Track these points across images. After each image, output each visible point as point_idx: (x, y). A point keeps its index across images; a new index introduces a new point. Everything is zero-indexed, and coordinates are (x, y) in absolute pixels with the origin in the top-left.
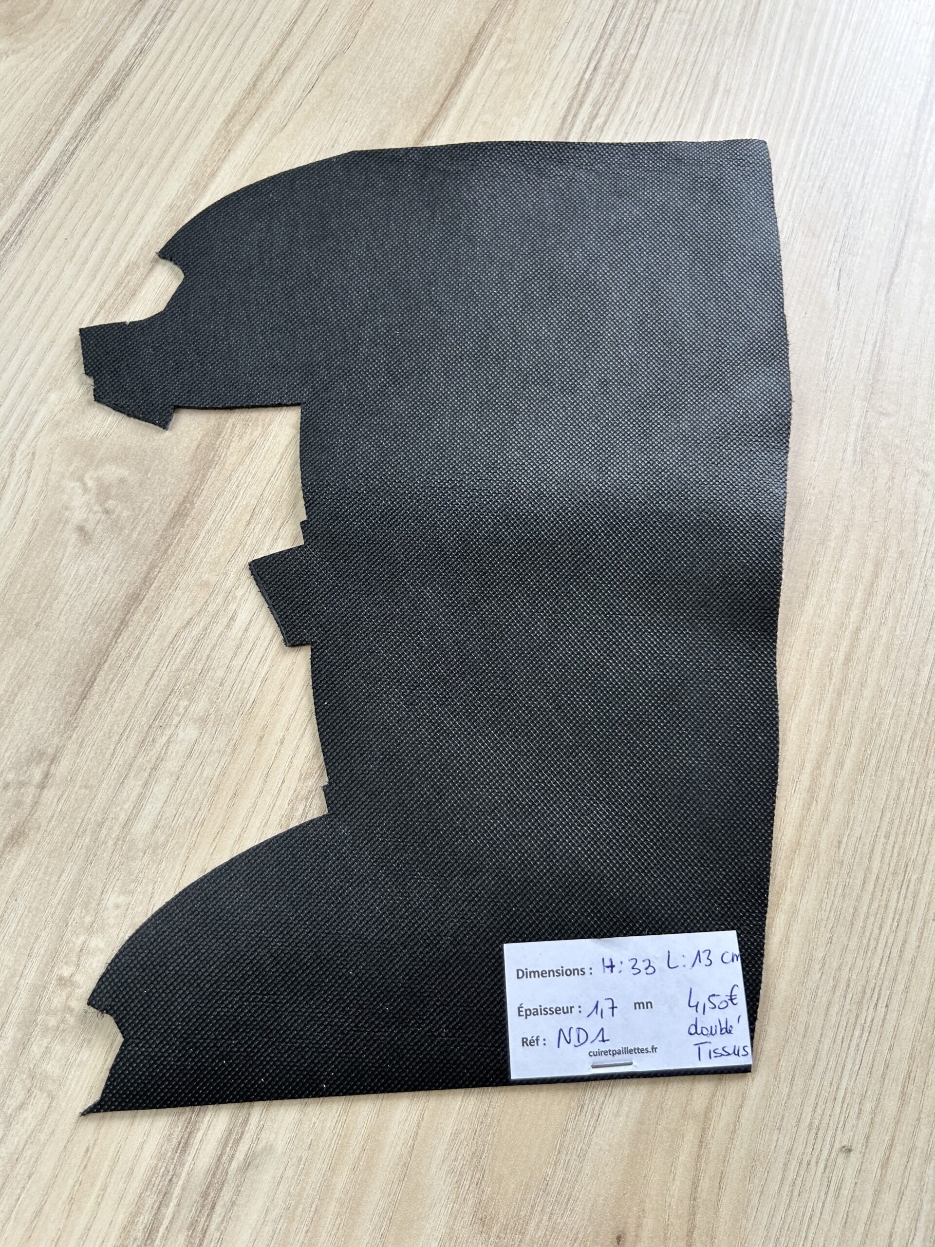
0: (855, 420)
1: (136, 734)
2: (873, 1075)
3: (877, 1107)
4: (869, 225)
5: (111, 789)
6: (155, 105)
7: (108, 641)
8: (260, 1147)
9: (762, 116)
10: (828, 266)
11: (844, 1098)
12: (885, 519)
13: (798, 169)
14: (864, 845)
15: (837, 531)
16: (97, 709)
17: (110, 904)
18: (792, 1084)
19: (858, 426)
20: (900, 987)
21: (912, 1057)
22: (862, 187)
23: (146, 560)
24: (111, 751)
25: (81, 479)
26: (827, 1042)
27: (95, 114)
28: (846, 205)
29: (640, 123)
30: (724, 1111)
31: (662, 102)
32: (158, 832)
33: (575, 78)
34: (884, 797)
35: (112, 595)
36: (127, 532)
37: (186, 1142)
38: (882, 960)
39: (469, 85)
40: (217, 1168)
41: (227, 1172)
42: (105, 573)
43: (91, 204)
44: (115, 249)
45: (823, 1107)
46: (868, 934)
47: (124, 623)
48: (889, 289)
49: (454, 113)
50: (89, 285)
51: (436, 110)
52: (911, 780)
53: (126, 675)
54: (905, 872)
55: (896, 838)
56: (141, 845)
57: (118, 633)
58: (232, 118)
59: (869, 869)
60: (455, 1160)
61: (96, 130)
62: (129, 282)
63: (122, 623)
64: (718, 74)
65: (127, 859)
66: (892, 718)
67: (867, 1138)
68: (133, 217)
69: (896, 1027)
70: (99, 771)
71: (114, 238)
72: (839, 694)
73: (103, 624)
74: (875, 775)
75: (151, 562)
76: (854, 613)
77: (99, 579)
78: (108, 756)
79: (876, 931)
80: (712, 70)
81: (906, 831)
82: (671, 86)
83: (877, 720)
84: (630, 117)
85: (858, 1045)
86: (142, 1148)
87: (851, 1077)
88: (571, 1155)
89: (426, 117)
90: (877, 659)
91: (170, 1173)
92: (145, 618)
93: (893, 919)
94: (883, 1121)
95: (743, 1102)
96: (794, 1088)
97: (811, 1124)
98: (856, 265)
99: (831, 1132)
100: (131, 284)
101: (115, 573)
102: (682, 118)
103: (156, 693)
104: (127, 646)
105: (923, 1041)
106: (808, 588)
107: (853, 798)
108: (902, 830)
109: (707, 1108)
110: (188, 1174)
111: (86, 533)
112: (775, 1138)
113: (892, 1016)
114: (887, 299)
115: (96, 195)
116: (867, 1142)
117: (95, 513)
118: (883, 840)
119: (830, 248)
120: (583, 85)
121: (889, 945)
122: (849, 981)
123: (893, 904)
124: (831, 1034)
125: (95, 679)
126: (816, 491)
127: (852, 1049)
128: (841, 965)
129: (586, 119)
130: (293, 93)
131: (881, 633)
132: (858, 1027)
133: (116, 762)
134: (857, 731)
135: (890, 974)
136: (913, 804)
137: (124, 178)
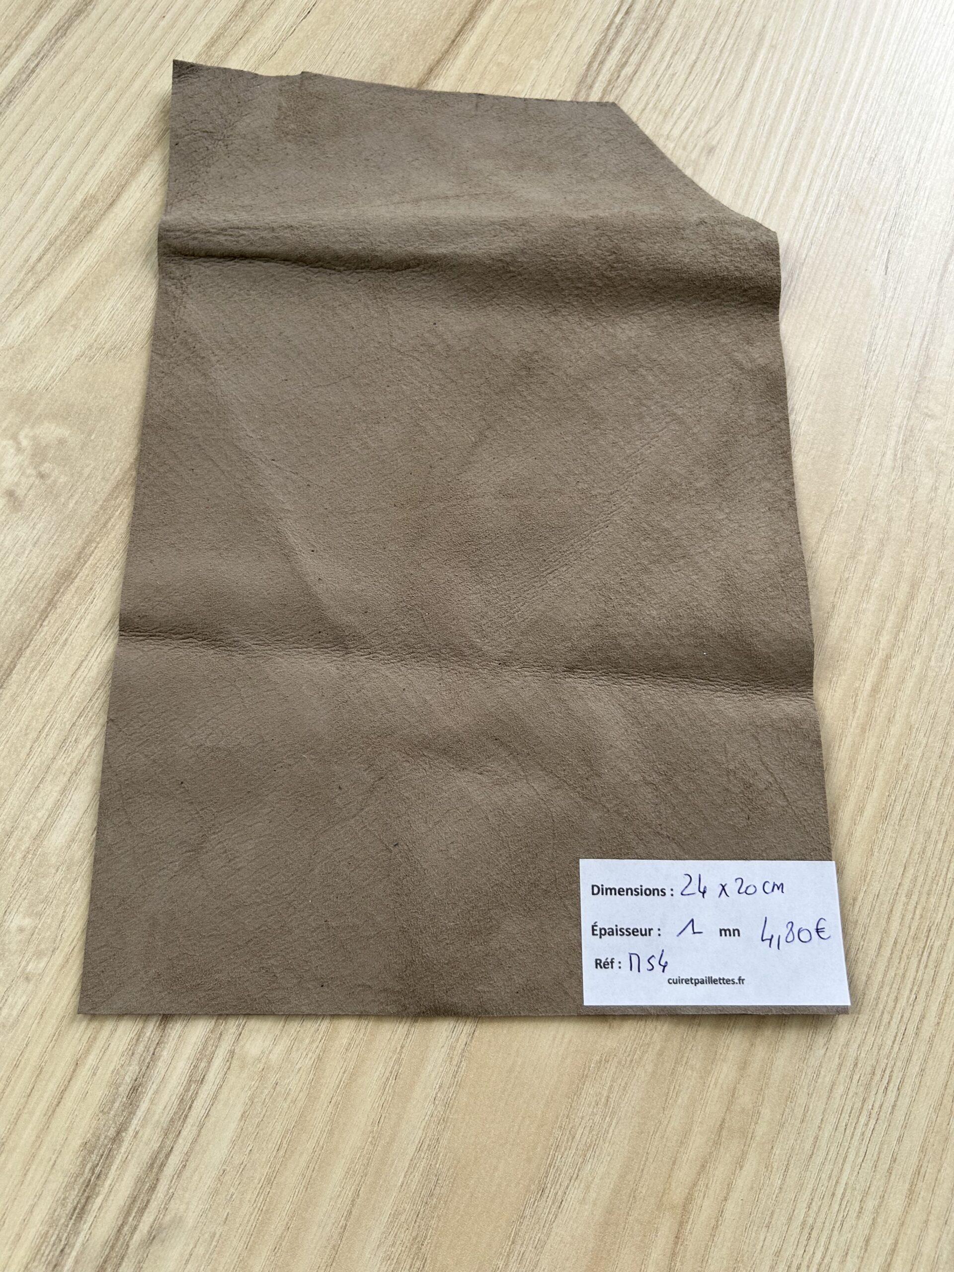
0: (897, 421)
1: (57, 732)
2: (878, 1169)
3: (879, 1206)
4: (924, 204)
5: (24, 794)
6: (130, 22)
7: (32, 623)
8: (168, 1218)
9: (810, 76)
10: (876, 247)
11: (844, 1194)
12: (925, 535)
13: (847, 137)
14: (882, 904)
15: (870, 543)
16: (14, 701)
17: (14, 926)
18: (785, 1176)
19: (900, 428)
20: (914, 1069)
21: (923, 1150)
22: (918, 162)
23: (82, 533)
24: (27, 750)
25: (15, 437)
26: (828, 1129)
27: (62, 30)
28: (899, 181)
29: (674, 75)
30: (706, 1203)
31: (700, 53)
32: (75, 847)
33: (604, 21)
34: (908, 849)
35: (40, 571)
36: (63, 500)
37: (83, 1208)
38: (895, 1037)
39: (484, 21)
40: (117, 1239)
41: (128, 1246)
42: (34, 546)
43: (49, 127)
44: (72, 178)
45: (819, 1203)
46: (881, 1006)
47: (51, 604)
48: (942, 276)
49: (466, 50)
50: (39, 218)
51: (446, 47)
52: (939, 832)
53: (50, 663)
54: (928, 937)
55: (919, 898)
56: (53, 860)
57: (44, 615)
58: (216, 41)
59: (886, 931)
60: (393, 1245)
61: (61, 47)
62: (85, 217)
63: (49, 604)
64: (764, 27)
65: (37, 875)
66: (921, 760)
67: (867, 1241)
68: (95, 146)
69: (908, 1115)
70: (12, 773)
71: (72, 167)
72: (863, 730)
73: (28, 604)
74: (899, 825)
75: (88, 536)
76: (885, 639)
77: (27, 552)
78: (23, 755)
79: (891, 1003)
80: (757, 23)
81: (930, 890)
82: (711, 36)
83: (904, 761)
84: (663, 67)
85: (863, 1134)
86: (31, 1212)
87: (853, 1170)
88: (527, 1246)
89: (435, 54)
90: (908, 692)
91: (63, 1243)
92: (76, 599)
93: (911, 991)
94: (886, 1222)
95: (728, 1194)
96: (788, 1180)
97: (804, 1223)
98: (907, 248)
99: (826, 1233)
100: (87, 219)
101: (46, 545)
102: (722, 73)
103: (83, 686)
104: (54, 630)
105: (937, 1132)
106: (834, 607)
107: (872, 850)
108: (926, 888)
109: (686, 1199)
110: (83, 1245)
111: (16, 499)
112: (762, 1238)
113: (904, 1102)
114: (940, 287)
115: (56, 119)
116: (866, 1245)
117: (28, 477)
118: (903, 898)
119: (879, 226)
120: (613, 31)
121: (905, 1020)
122: (857, 1059)
123: (911, 974)
124: (832, 1119)
125: (15, 667)
126: (850, 497)
127: (857, 1137)
128: (849, 1040)
129: (614, 66)
130: (286, 18)
131: (914, 663)
132: (865, 1113)
133: (31, 763)
134: (880, 773)
135: (904, 1053)
136: (940, 859)
137: (89, 100)
